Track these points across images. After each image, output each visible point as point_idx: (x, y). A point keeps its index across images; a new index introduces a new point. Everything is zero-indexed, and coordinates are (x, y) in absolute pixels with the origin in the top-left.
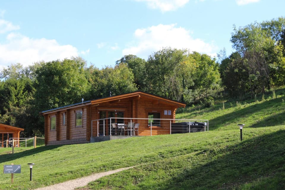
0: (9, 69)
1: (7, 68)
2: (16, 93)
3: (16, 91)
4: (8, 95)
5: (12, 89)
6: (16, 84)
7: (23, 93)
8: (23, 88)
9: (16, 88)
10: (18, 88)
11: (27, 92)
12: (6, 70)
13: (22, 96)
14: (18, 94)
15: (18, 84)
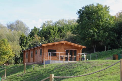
0: (46, 23)
1: (45, 22)
2: (54, 33)
3: (53, 32)
4: (49, 34)
5: (51, 30)
6: (53, 28)
7: (57, 33)
8: (57, 30)
9: (53, 30)
10: (55, 30)
11: (59, 33)
12: (44, 24)
13: (57, 34)
14: (55, 33)
15: (55, 28)
